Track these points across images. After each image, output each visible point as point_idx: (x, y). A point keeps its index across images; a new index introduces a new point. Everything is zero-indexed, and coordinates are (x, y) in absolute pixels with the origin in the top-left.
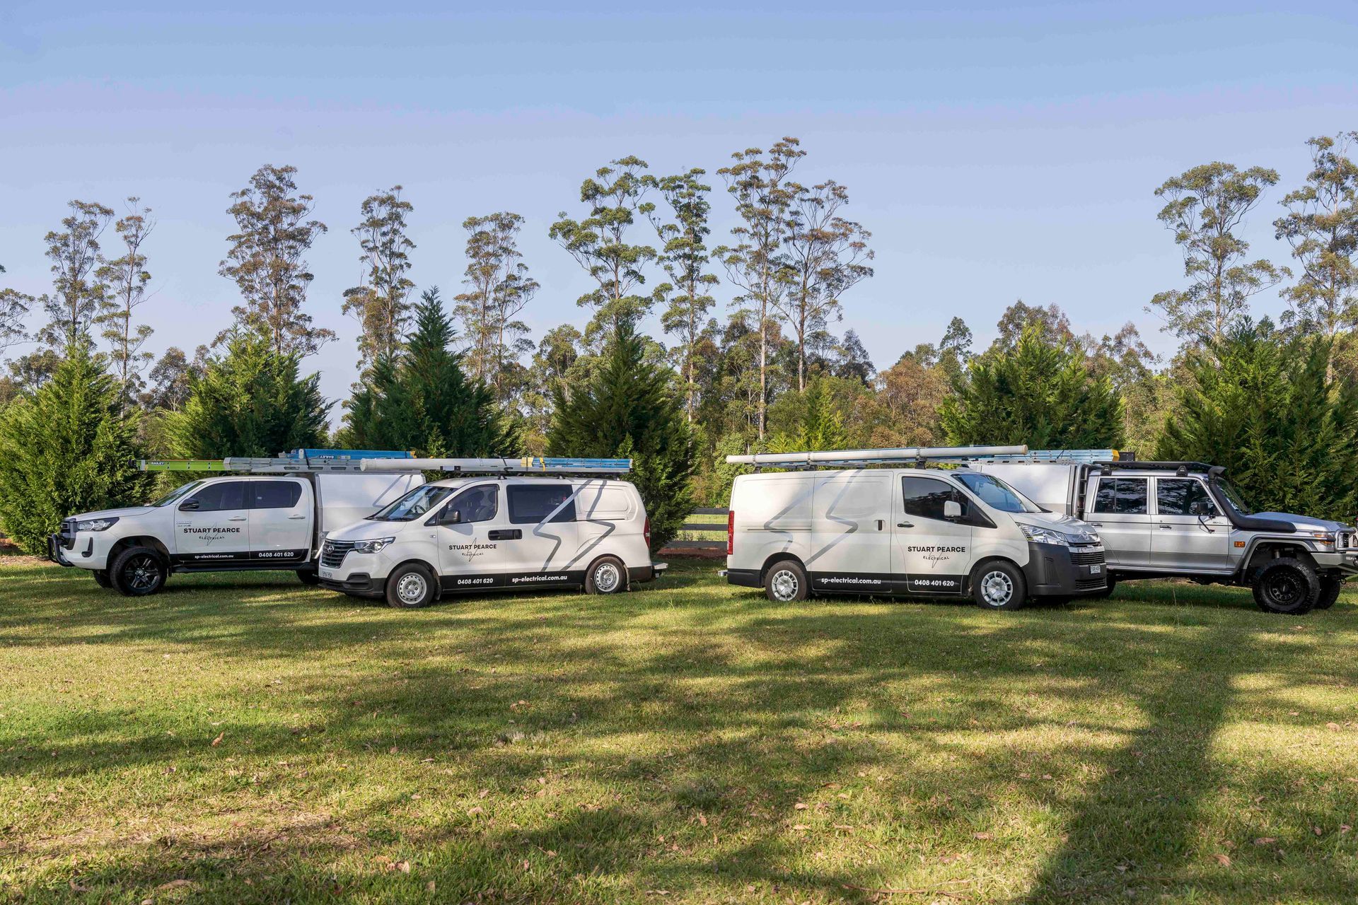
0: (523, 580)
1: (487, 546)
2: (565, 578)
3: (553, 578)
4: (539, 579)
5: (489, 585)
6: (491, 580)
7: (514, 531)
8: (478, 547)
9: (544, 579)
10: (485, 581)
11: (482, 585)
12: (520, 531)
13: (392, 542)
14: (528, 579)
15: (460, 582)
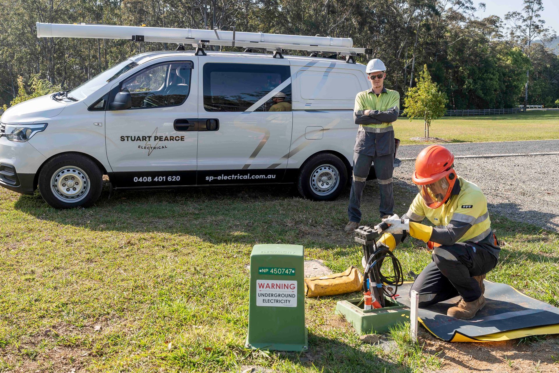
0: (219, 178)
1: (172, 139)
2: (274, 177)
3: (257, 177)
4: (240, 177)
5: (176, 183)
6: (178, 179)
7: (209, 120)
8: (160, 139)
9: (246, 177)
10: (169, 179)
11: (167, 182)
12: (217, 121)
13: (43, 129)
14: (226, 178)
15: (136, 179)
